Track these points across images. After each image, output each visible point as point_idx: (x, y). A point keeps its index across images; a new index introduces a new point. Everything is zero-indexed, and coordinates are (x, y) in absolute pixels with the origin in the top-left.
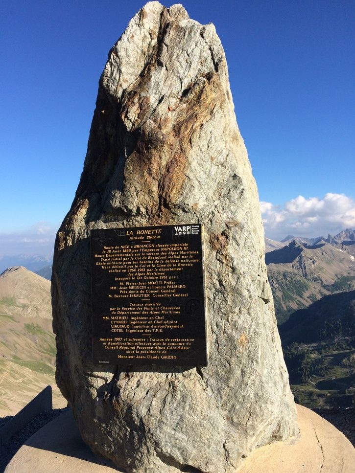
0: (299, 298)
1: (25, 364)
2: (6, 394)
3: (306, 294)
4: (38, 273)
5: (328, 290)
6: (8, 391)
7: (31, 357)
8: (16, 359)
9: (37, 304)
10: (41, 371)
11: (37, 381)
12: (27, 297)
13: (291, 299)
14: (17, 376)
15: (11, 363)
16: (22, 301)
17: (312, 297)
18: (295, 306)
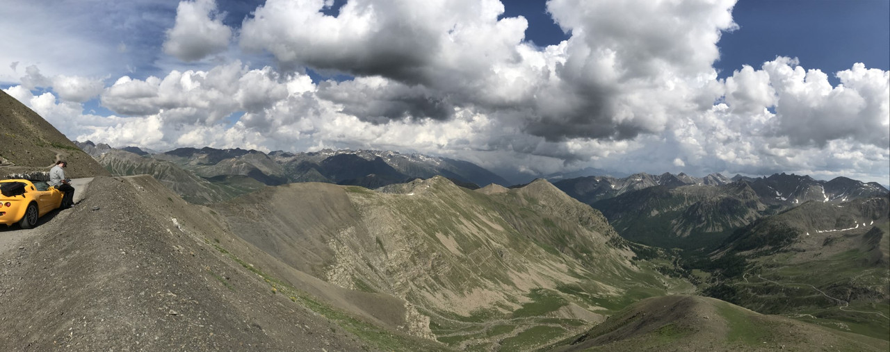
0: (741, 219)
1: (541, 246)
2: (528, 263)
3: (747, 217)
4: (554, 184)
5: (761, 214)
6: (529, 261)
7: (545, 242)
8: (536, 241)
9: (552, 206)
10: (551, 253)
11: (548, 259)
12: (546, 200)
13: (736, 219)
14: (535, 253)
15: (533, 243)
16: (542, 202)
17: (750, 219)
18: (738, 225)
